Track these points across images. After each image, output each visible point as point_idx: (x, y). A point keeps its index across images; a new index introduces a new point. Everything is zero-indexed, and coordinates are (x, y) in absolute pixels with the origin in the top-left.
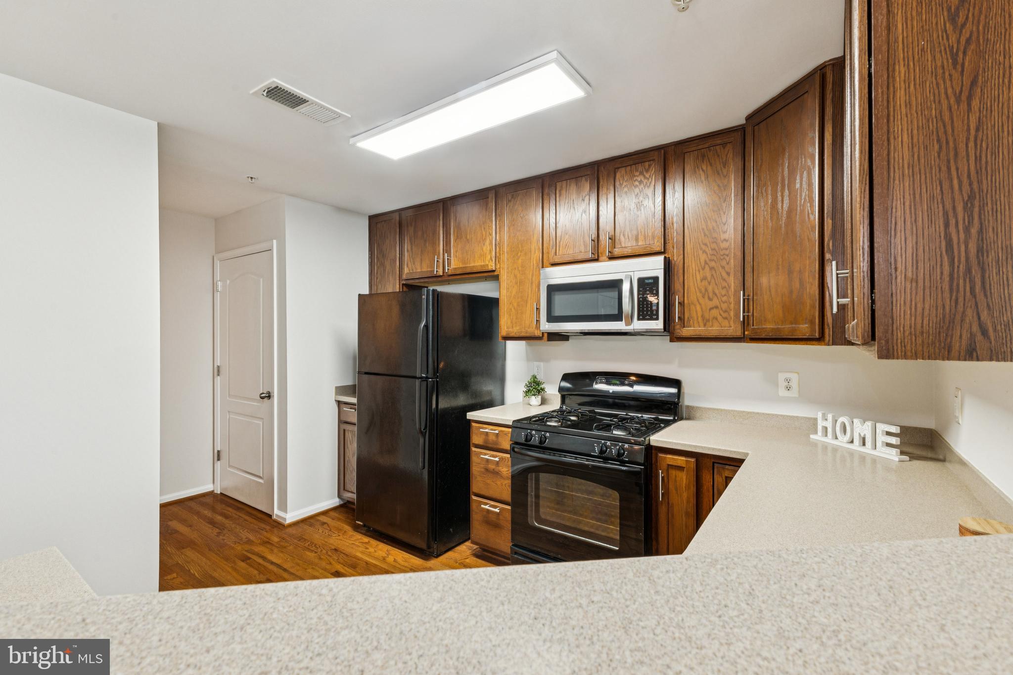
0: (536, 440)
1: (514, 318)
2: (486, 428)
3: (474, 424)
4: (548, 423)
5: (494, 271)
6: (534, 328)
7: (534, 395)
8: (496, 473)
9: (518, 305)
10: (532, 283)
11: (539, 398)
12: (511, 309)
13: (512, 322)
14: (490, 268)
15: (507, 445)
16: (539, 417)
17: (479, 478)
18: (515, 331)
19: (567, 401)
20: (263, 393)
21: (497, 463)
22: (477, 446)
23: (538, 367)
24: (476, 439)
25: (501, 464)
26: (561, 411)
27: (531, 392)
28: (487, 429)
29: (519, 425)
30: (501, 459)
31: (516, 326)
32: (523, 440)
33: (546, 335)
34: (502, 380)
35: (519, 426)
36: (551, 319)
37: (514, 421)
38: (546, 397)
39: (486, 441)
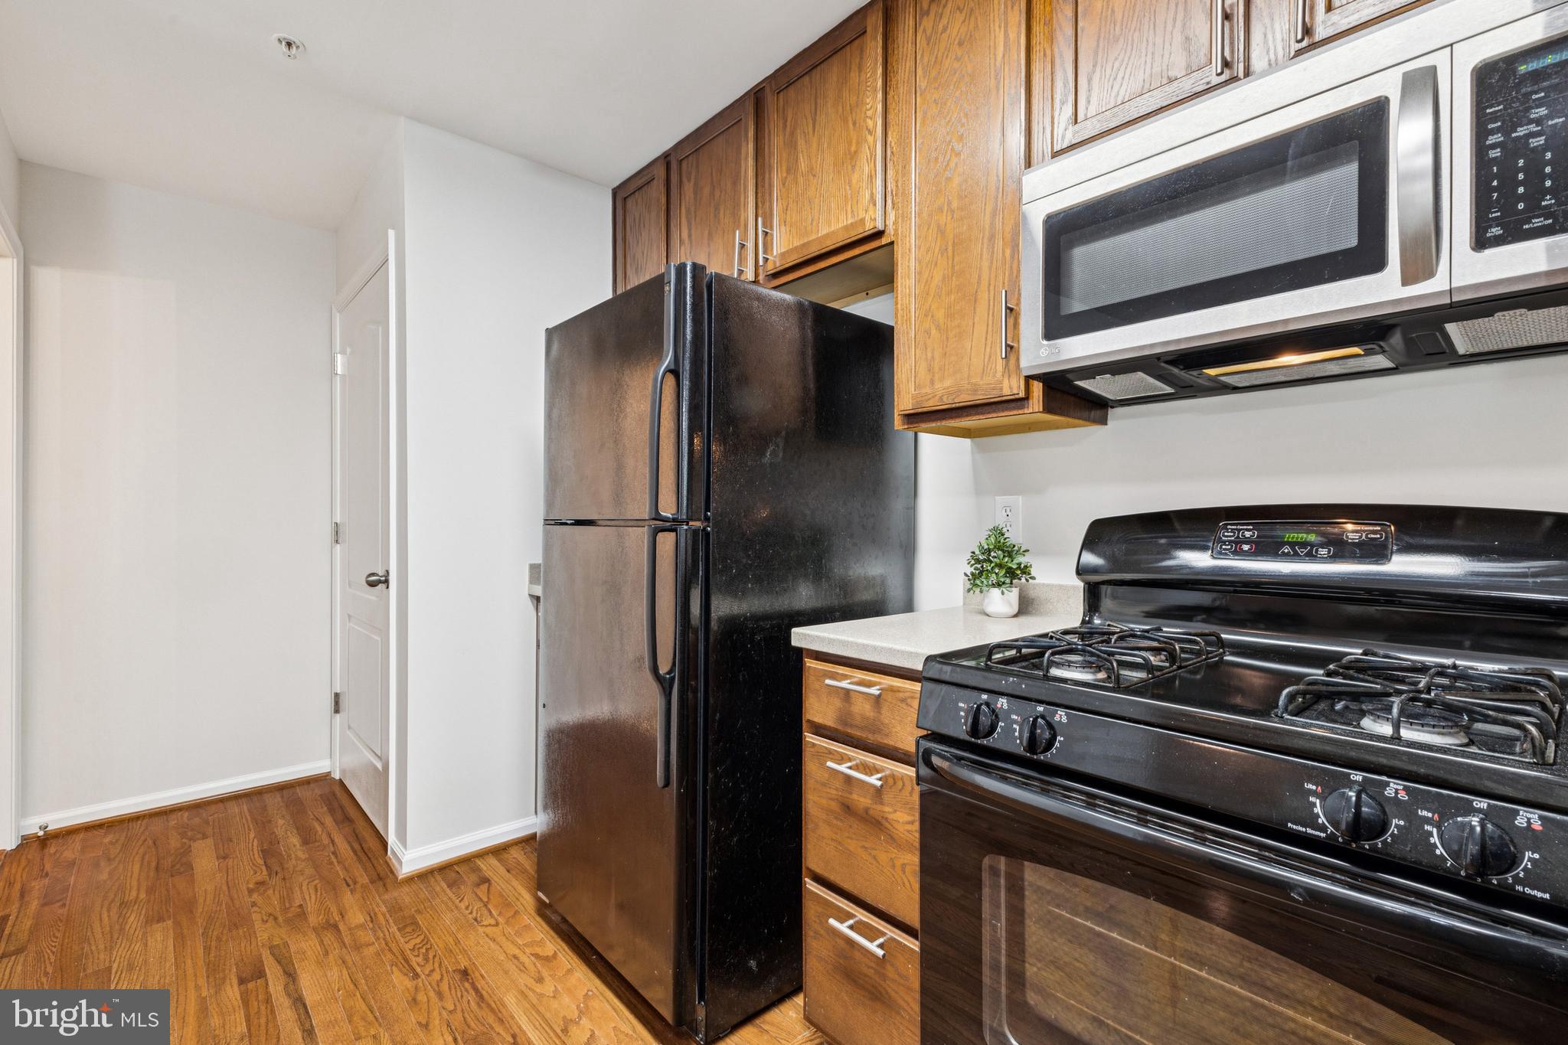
0: (1012, 734)
1: (937, 355)
2: (845, 677)
3: (810, 663)
4: (1055, 672)
5: (879, 234)
6: (999, 375)
7: (999, 585)
8: (875, 824)
9: (950, 316)
10: (992, 237)
11: (1013, 595)
12: (928, 332)
13: (930, 370)
14: (868, 228)
15: (907, 738)
16: (1019, 649)
17: (825, 831)
18: (941, 392)
19: (1107, 603)
20: (373, 574)
21: (878, 792)
22: (820, 730)
23: (1008, 510)
24: (817, 708)
25: (887, 797)
26: (1086, 633)
27: (987, 578)
28: (849, 681)
29: (946, 672)
30: (890, 780)
31: (942, 379)
32: (961, 731)
33: (1037, 388)
34: (908, 549)
35: (947, 678)
36: (1058, 325)
37: (930, 659)
38: (1032, 594)
39: (845, 717)
